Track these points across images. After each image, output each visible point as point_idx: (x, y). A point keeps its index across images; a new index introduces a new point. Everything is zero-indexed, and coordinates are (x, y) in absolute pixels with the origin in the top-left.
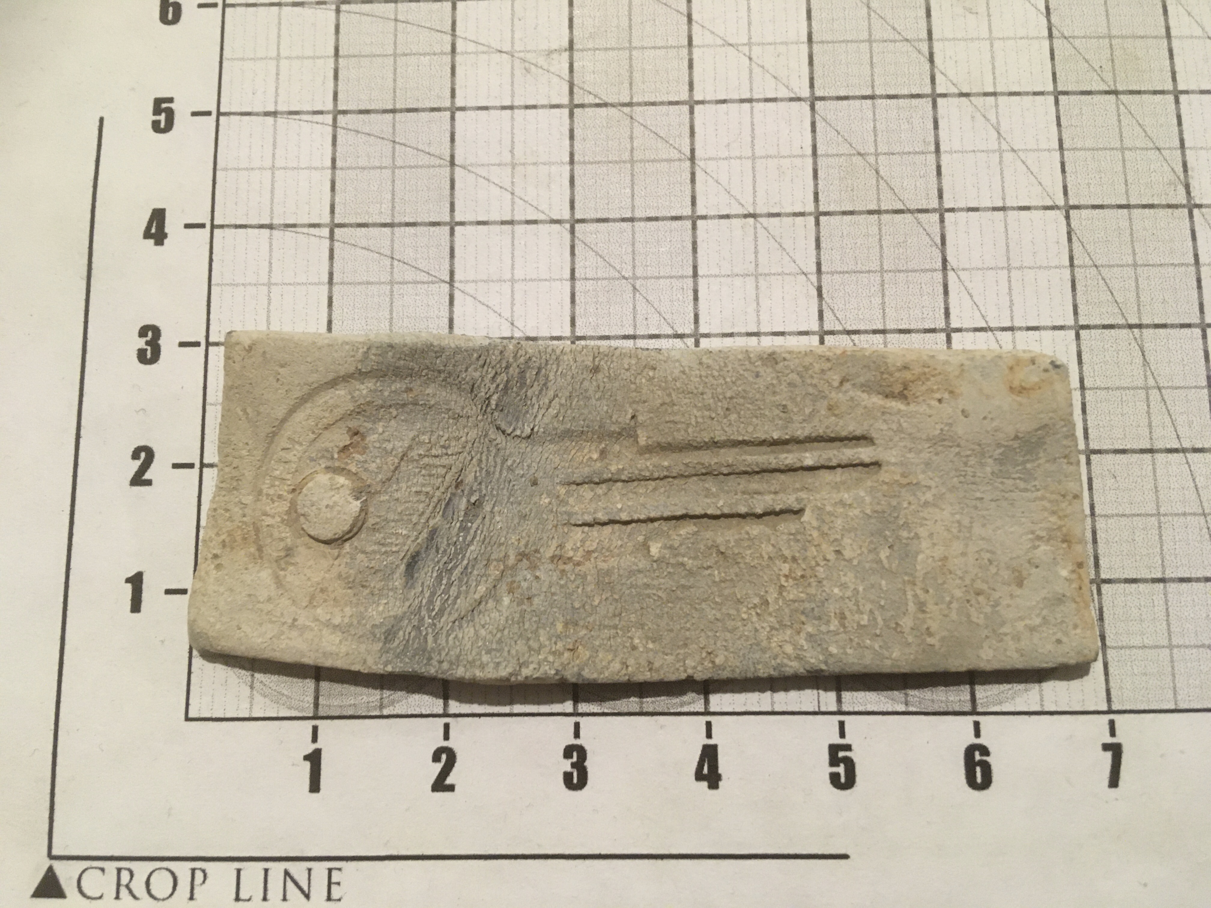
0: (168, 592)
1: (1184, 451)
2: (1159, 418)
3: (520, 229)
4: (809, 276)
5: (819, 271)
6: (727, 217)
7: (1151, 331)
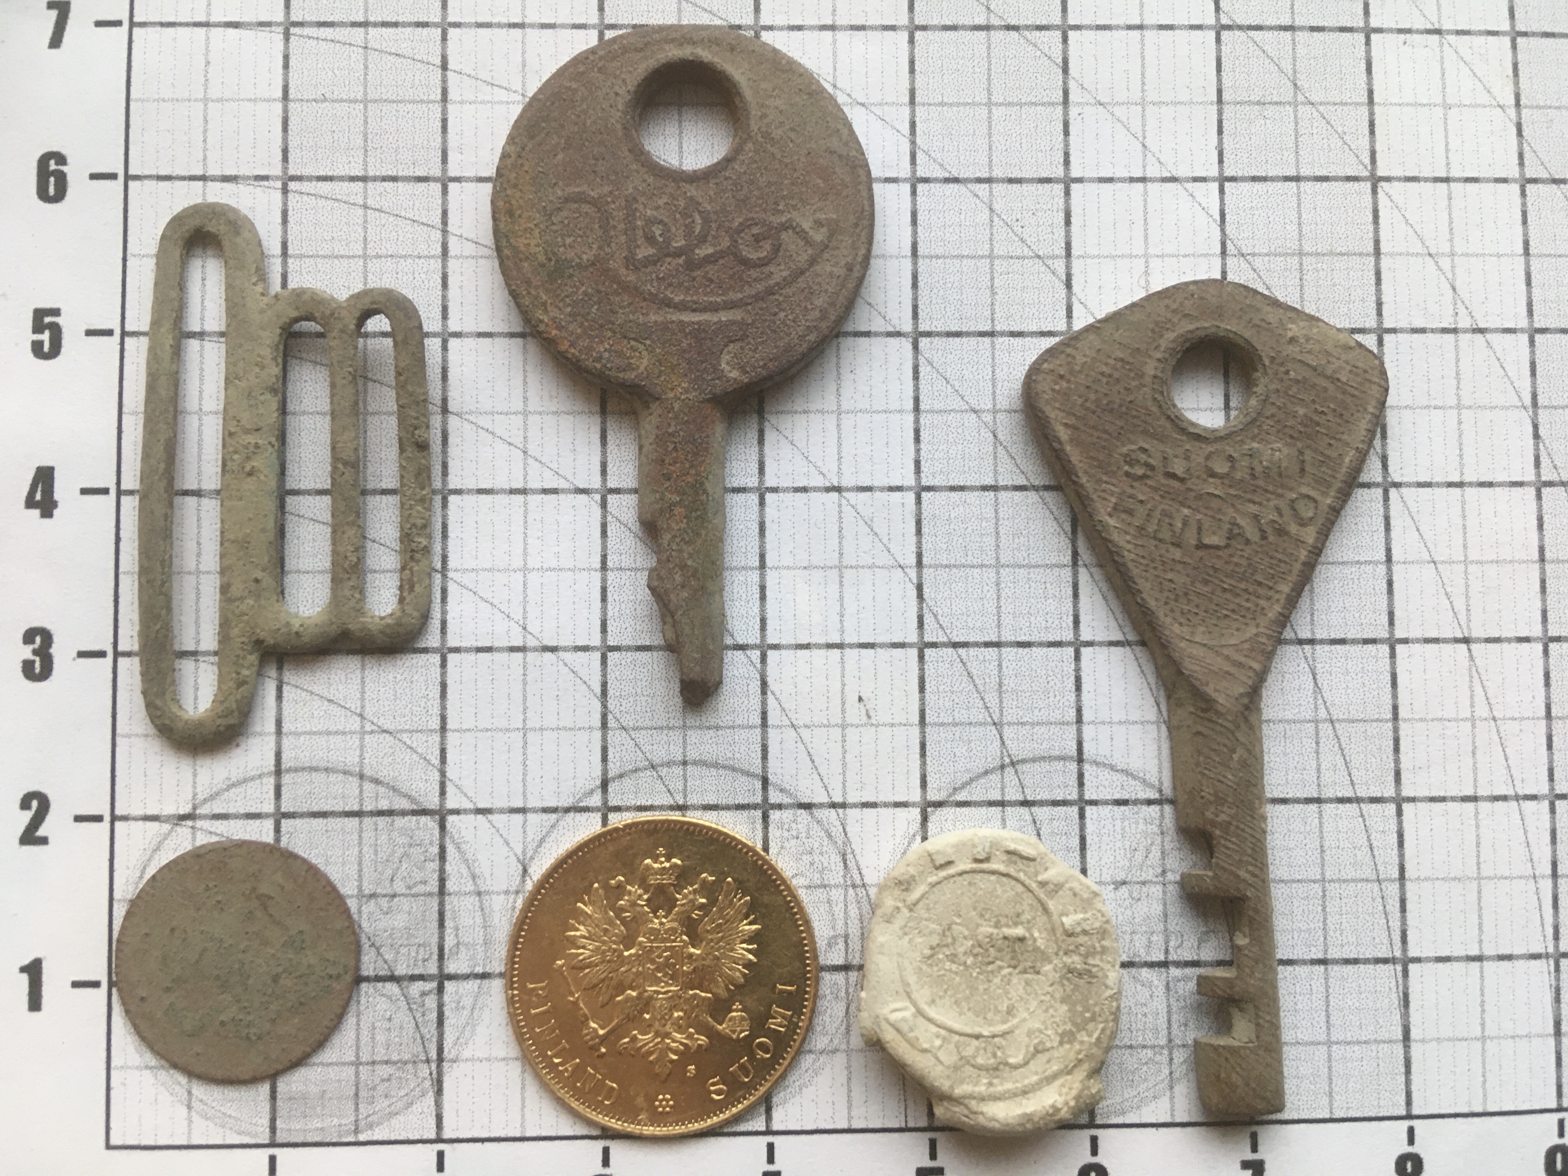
0: (76, 985)
1: (1358, 800)
2: (1330, 757)
3: (534, 500)
4: (907, 570)
5: (919, 563)
6: (804, 490)
7: (1327, 648)
